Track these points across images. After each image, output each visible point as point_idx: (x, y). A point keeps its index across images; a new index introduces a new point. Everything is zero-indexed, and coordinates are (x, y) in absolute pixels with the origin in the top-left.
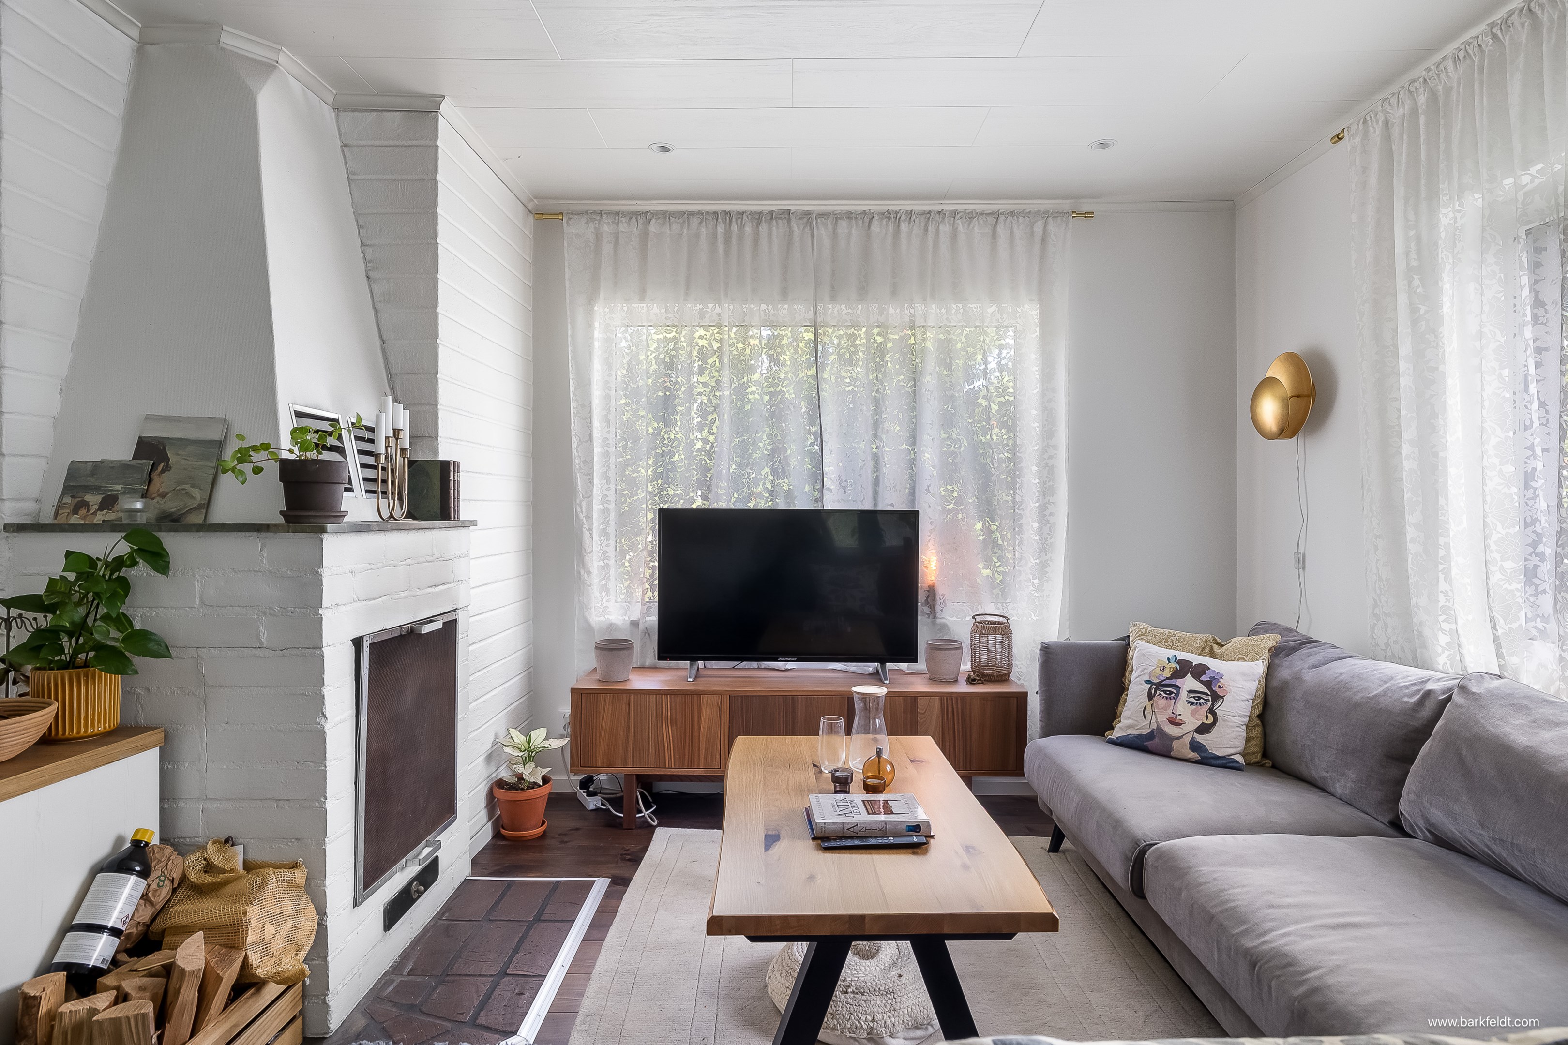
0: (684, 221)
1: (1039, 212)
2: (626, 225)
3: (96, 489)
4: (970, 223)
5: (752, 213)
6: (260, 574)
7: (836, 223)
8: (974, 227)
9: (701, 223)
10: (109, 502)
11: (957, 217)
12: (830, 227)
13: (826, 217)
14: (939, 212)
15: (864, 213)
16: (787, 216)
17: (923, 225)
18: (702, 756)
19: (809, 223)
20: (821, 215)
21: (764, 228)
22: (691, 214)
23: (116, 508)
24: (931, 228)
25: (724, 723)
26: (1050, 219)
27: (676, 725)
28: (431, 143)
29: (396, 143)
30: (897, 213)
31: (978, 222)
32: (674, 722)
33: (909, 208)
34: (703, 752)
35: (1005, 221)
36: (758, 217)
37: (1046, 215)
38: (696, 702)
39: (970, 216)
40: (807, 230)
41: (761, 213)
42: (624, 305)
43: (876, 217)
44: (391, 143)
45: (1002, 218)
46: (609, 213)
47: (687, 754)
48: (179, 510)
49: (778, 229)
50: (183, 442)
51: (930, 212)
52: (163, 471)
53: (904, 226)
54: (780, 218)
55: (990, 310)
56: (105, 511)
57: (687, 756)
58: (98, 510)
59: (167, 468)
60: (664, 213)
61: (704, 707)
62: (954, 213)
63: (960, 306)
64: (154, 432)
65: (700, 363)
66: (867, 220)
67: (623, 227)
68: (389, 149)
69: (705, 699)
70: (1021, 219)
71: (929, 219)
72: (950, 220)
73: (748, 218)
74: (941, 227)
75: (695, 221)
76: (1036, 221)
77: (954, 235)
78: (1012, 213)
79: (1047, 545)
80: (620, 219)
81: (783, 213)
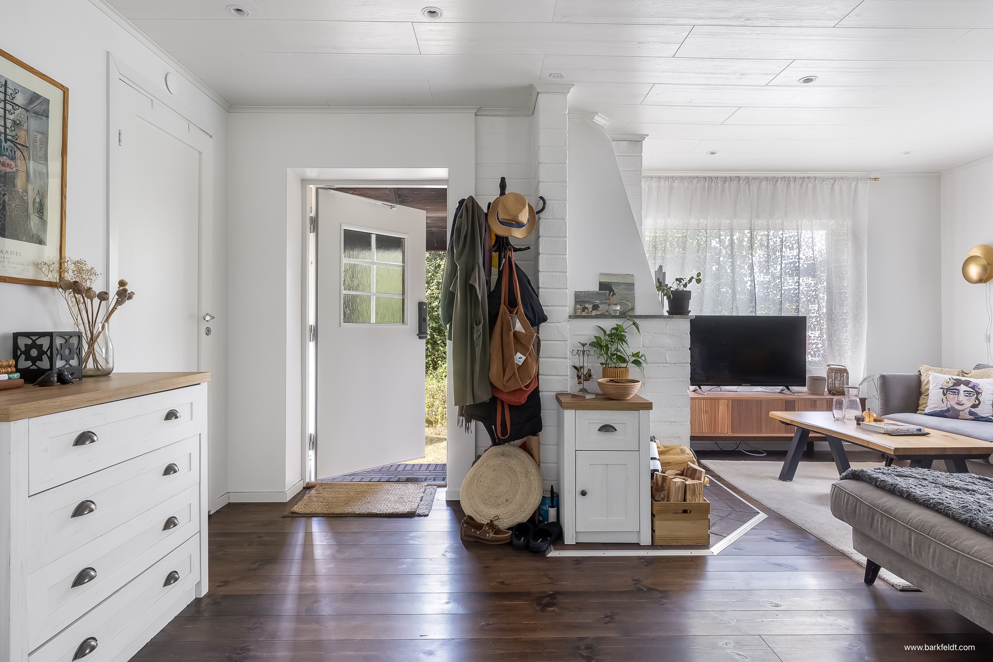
0: (690, 181)
1: (854, 178)
2: (663, 183)
3: (589, 302)
4: (822, 183)
5: (722, 178)
6: (666, 335)
7: (760, 182)
8: (824, 185)
9: (698, 182)
10: (595, 307)
11: (817, 180)
12: (757, 184)
13: (756, 180)
14: (808, 178)
15: (773, 177)
16: (738, 179)
17: (800, 183)
18: (720, 428)
19: (748, 182)
20: (754, 179)
21: (727, 185)
22: (694, 178)
23: (599, 309)
24: (804, 185)
25: (729, 412)
26: (859, 181)
27: (708, 414)
28: (639, 155)
29: (624, 154)
30: (789, 178)
31: (826, 182)
32: (707, 412)
33: (794, 175)
34: (720, 426)
35: (838, 182)
36: (725, 179)
37: (857, 179)
38: (717, 403)
39: (823, 179)
40: (747, 185)
41: (726, 178)
42: (663, 220)
43: (779, 180)
44: (622, 154)
45: (837, 180)
46: (655, 177)
47: (713, 426)
48: (624, 310)
49: (734, 184)
50: (618, 284)
51: (804, 178)
52: (613, 295)
53: (792, 184)
54: (735, 180)
55: (830, 223)
56: (595, 311)
57: (713, 428)
58: (592, 310)
59: (614, 294)
60: (681, 177)
61: (721, 405)
62: (815, 178)
63: (818, 221)
64: (605, 280)
65: (698, 247)
66: (775, 181)
67: (662, 184)
68: (621, 157)
69: (721, 401)
70: (846, 181)
71: (803, 180)
72: (813, 181)
73: (720, 179)
74: (809, 184)
75: (695, 181)
76: (853, 182)
77: (814, 188)
78: (841, 178)
79: (859, 332)
80: (661, 180)
81: (736, 178)
